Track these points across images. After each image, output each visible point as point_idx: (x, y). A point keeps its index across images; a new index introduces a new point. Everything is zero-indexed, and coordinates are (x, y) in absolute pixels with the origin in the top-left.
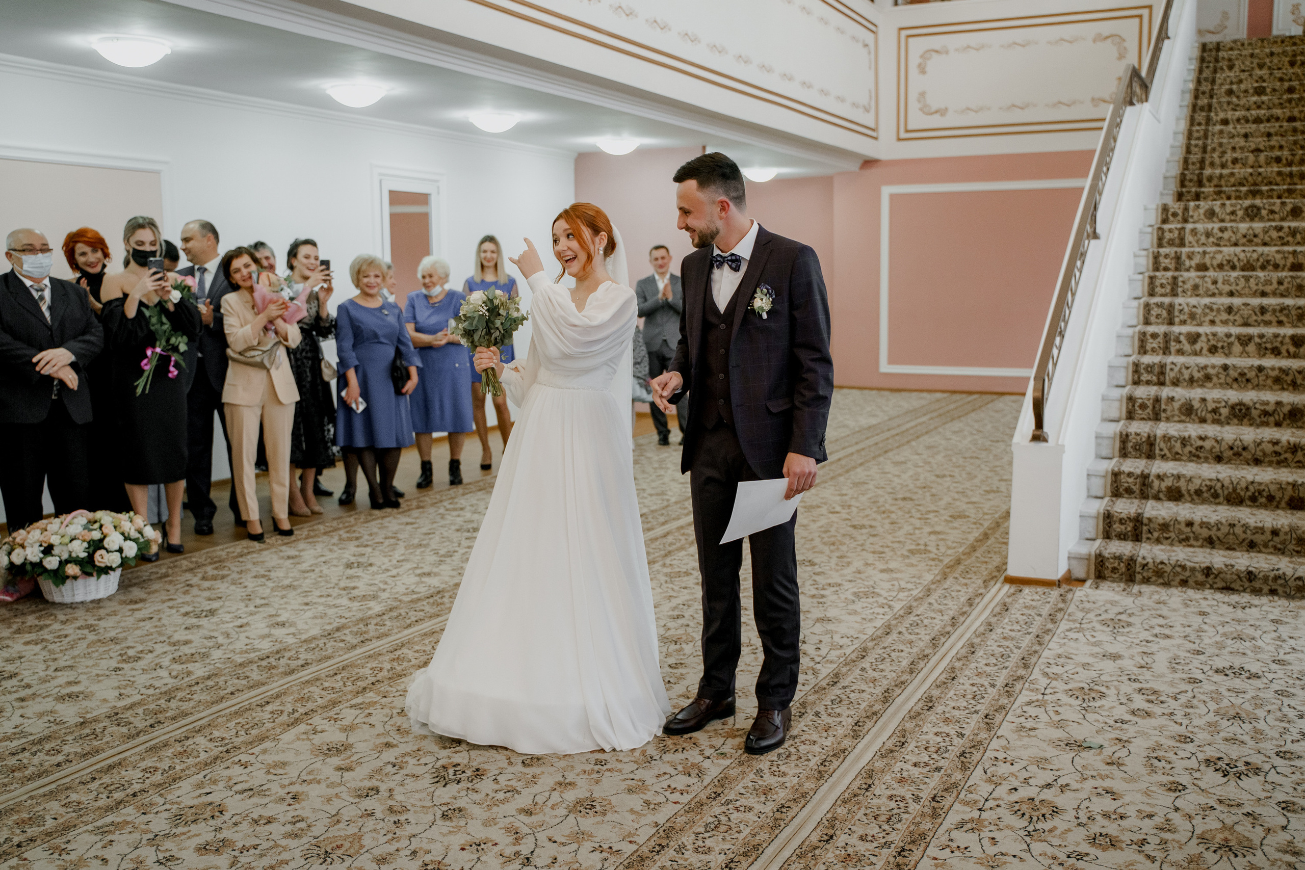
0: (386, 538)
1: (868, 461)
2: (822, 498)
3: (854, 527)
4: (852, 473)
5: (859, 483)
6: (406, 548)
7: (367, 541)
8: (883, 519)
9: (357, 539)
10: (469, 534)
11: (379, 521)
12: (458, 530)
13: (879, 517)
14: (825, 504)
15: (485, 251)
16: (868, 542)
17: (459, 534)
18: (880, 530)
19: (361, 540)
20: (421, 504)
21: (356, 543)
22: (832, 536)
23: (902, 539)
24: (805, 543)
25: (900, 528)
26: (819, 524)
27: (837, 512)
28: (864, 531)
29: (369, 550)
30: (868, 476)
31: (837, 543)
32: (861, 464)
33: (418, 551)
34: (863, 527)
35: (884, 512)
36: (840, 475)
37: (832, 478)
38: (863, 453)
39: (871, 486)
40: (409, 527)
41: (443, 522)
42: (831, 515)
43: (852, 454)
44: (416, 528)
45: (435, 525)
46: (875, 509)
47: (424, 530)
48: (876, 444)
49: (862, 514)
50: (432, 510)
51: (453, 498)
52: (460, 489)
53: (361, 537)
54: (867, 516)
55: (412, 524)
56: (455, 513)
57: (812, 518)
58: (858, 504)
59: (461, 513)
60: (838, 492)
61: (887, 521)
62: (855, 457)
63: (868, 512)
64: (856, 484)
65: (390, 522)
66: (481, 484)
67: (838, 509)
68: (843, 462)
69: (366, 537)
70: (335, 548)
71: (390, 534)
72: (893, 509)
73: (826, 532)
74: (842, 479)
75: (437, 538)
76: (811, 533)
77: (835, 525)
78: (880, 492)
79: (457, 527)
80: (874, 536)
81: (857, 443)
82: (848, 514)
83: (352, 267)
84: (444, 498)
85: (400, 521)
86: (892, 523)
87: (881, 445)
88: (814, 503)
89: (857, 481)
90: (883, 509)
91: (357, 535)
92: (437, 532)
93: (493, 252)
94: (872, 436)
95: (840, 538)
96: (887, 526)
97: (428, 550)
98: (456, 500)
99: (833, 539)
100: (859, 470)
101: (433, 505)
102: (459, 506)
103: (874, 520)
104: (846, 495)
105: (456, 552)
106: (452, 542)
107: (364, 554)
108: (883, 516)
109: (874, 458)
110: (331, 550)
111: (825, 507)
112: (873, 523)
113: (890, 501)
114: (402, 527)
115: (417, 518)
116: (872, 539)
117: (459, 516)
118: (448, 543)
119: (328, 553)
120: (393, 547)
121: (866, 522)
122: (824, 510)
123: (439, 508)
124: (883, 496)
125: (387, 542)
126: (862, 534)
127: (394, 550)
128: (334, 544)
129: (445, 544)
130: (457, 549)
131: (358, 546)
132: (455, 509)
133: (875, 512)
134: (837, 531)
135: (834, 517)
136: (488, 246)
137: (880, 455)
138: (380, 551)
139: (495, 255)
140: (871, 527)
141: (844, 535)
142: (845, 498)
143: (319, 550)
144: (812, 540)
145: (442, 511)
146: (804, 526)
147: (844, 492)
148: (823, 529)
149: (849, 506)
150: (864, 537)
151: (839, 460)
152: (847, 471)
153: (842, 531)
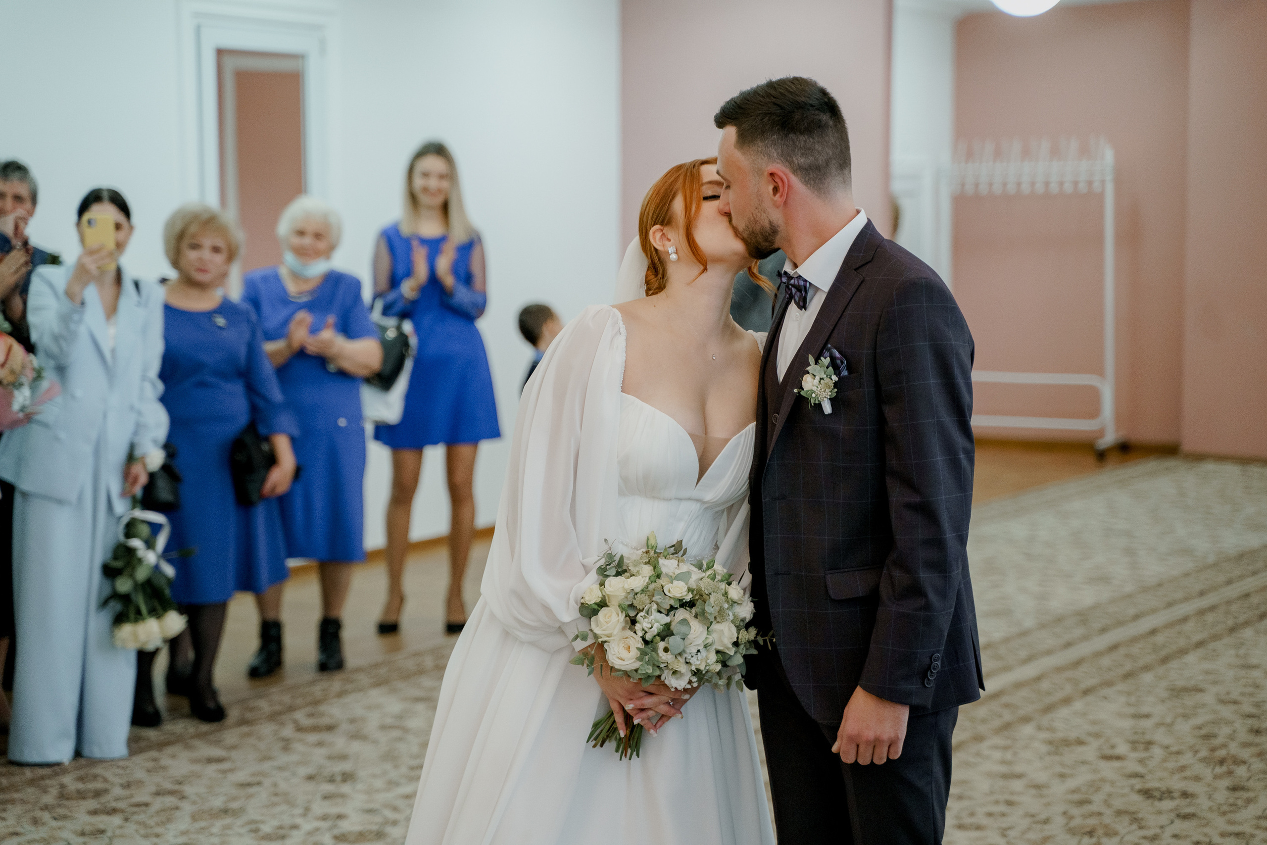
0: (158, 794)
1: (1215, 637)
2: (1094, 723)
3: (1147, 794)
4: (1174, 664)
5: (1186, 690)
6: (194, 818)
7: (117, 799)
8: (1217, 777)
9: (97, 794)
10: (328, 788)
11: (153, 754)
12: (310, 778)
13: (1207, 773)
14: (1097, 735)
15: (426, 175)
16: (1169, 831)
17: (310, 787)
18: (1203, 803)
19: (103, 799)
20: (249, 715)
21: (92, 804)
22: (1092, 814)
23: (1246, 828)
24: (1029, 829)
25: (1249, 801)
26: (1071, 783)
27: (1118, 758)
28: (1167, 804)
29: (116, 820)
30: (1207, 673)
31: (1100, 832)
32: (1200, 644)
33: (217, 826)
34: (1167, 794)
35: (1222, 762)
36: (1146, 668)
37: (1128, 676)
38: (1210, 618)
39: (1208, 698)
40: (212, 769)
41: (284, 759)
42: (1103, 764)
43: (1185, 620)
44: (224, 772)
45: (267, 766)
46: (1204, 753)
47: (241, 776)
48: (1247, 596)
49: (1171, 765)
50: (267, 729)
51: (316, 703)
52: (335, 683)
53: (106, 791)
54: (1183, 768)
55: (219, 760)
56: (313, 738)
57: (1059, 769)
58: (1167, 741)
59: (326, 736)
60: (1132, 710)
61: (1226, 782)
62: (1189, 627)
63: (1187, 759)
64: (1177, 692)
65: (173, 756)
66: (383, 671)
67: (1122, 749)
68: (1160, 639)
69: (117, 791)
70: (46, 816)
71: (168, 786)
72: (1245, 754)
73: (1081, 803)
74: (1148, 678)
75: (262, 795)
76: (1048, 804)
77: (1107, 788)
78: (1226, 712)
79: (310, 770)
80: (1186, 817)
81: (1202, 594)
82: (1142, 761)
83: (170, 224)
84: (299, 701)
85: (195, 754)
86: (1234, 789)
87: (1255, 600)
88: (1073, 735)
89: (1180, 683)
90: (1222, 753)
91: (98, 785)
92: (267, 782)
93: (442, 177)
94: (1242, 577)
95: (1107, 820)
96: (1222, 796)
97: (239, 822)
98: (323, 708)
99: (1092, 822)
100: (1191, 658)
101: (274, 717)
102: (325, 721)
103: (1197, 778)
104: (1147, 716)
105: (295, 827)
106: (291, 804)
107: (102, 832)
108: (1219, 770)
109: (1232, 630)
110: (35, 822)
111: (1095, 744)
112: (1192, 787)
113: (1243, 735)
114: (197, 768)
115: (233, 747)
116: (1180, 826)
117: (320, 744)
118: (283, 807)
119: (29, 827)
120: (168, 815)
121: (1177, 784)
122: (1089, 752)
123: (283, 724)
124: (1228, 722)
125: (158, 804)
126: (1160, 812)
127: (169, 820)
128: (46, 808)
129: (278, 809)
130: (299, 821)
131: (94, 813)
132: (316, 729)
133: (1203, 760)
134: (1107, 803)
135: (1108, 769)
136: (433, 163)
137: (1247, 624)
138: (138, 823)
139: (445, 184)
140: (1185, 795)
141: (1119, 813)
142: (1147, 724)
143: (11, 821)
144: (1046, 821)
145: (288, 731)
146: (1038, 787)
147: (1145, 709)
148: (1077, 797)
149: (1149, 744)
150: (1163, 820)
151: (1153, 632)
152: (1165, 660)
153: (1118, 803)
